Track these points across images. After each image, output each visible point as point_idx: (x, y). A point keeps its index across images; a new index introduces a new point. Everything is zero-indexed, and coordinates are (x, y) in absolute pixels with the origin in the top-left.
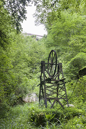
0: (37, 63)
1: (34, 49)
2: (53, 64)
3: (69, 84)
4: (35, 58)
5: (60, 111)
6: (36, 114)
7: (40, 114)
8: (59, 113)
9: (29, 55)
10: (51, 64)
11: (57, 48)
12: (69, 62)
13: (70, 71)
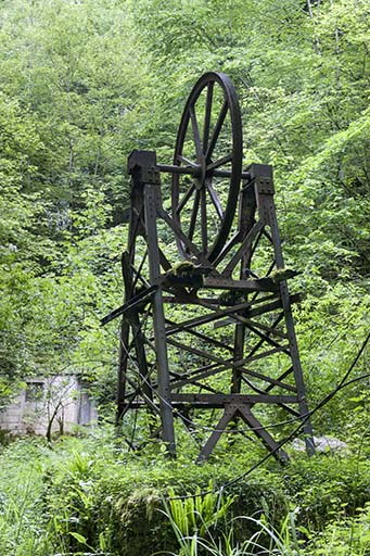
0: (83, 170)
1: (60, 59)
2: (211, 174)
3: (312, 309)
4: (67, 133)
5: (260, 477)
6: (108, 499)
7: (136, 495)
8: (257, 488)
9: (23, 105)
10: (196, 174)
11: (231, 59)
12: (313, 163)
13: (316, 223)
